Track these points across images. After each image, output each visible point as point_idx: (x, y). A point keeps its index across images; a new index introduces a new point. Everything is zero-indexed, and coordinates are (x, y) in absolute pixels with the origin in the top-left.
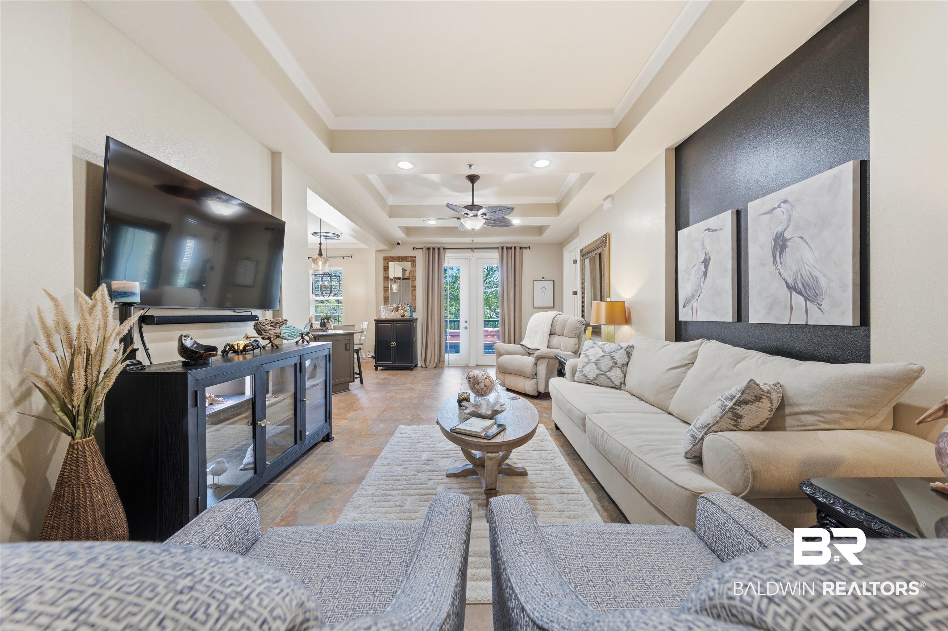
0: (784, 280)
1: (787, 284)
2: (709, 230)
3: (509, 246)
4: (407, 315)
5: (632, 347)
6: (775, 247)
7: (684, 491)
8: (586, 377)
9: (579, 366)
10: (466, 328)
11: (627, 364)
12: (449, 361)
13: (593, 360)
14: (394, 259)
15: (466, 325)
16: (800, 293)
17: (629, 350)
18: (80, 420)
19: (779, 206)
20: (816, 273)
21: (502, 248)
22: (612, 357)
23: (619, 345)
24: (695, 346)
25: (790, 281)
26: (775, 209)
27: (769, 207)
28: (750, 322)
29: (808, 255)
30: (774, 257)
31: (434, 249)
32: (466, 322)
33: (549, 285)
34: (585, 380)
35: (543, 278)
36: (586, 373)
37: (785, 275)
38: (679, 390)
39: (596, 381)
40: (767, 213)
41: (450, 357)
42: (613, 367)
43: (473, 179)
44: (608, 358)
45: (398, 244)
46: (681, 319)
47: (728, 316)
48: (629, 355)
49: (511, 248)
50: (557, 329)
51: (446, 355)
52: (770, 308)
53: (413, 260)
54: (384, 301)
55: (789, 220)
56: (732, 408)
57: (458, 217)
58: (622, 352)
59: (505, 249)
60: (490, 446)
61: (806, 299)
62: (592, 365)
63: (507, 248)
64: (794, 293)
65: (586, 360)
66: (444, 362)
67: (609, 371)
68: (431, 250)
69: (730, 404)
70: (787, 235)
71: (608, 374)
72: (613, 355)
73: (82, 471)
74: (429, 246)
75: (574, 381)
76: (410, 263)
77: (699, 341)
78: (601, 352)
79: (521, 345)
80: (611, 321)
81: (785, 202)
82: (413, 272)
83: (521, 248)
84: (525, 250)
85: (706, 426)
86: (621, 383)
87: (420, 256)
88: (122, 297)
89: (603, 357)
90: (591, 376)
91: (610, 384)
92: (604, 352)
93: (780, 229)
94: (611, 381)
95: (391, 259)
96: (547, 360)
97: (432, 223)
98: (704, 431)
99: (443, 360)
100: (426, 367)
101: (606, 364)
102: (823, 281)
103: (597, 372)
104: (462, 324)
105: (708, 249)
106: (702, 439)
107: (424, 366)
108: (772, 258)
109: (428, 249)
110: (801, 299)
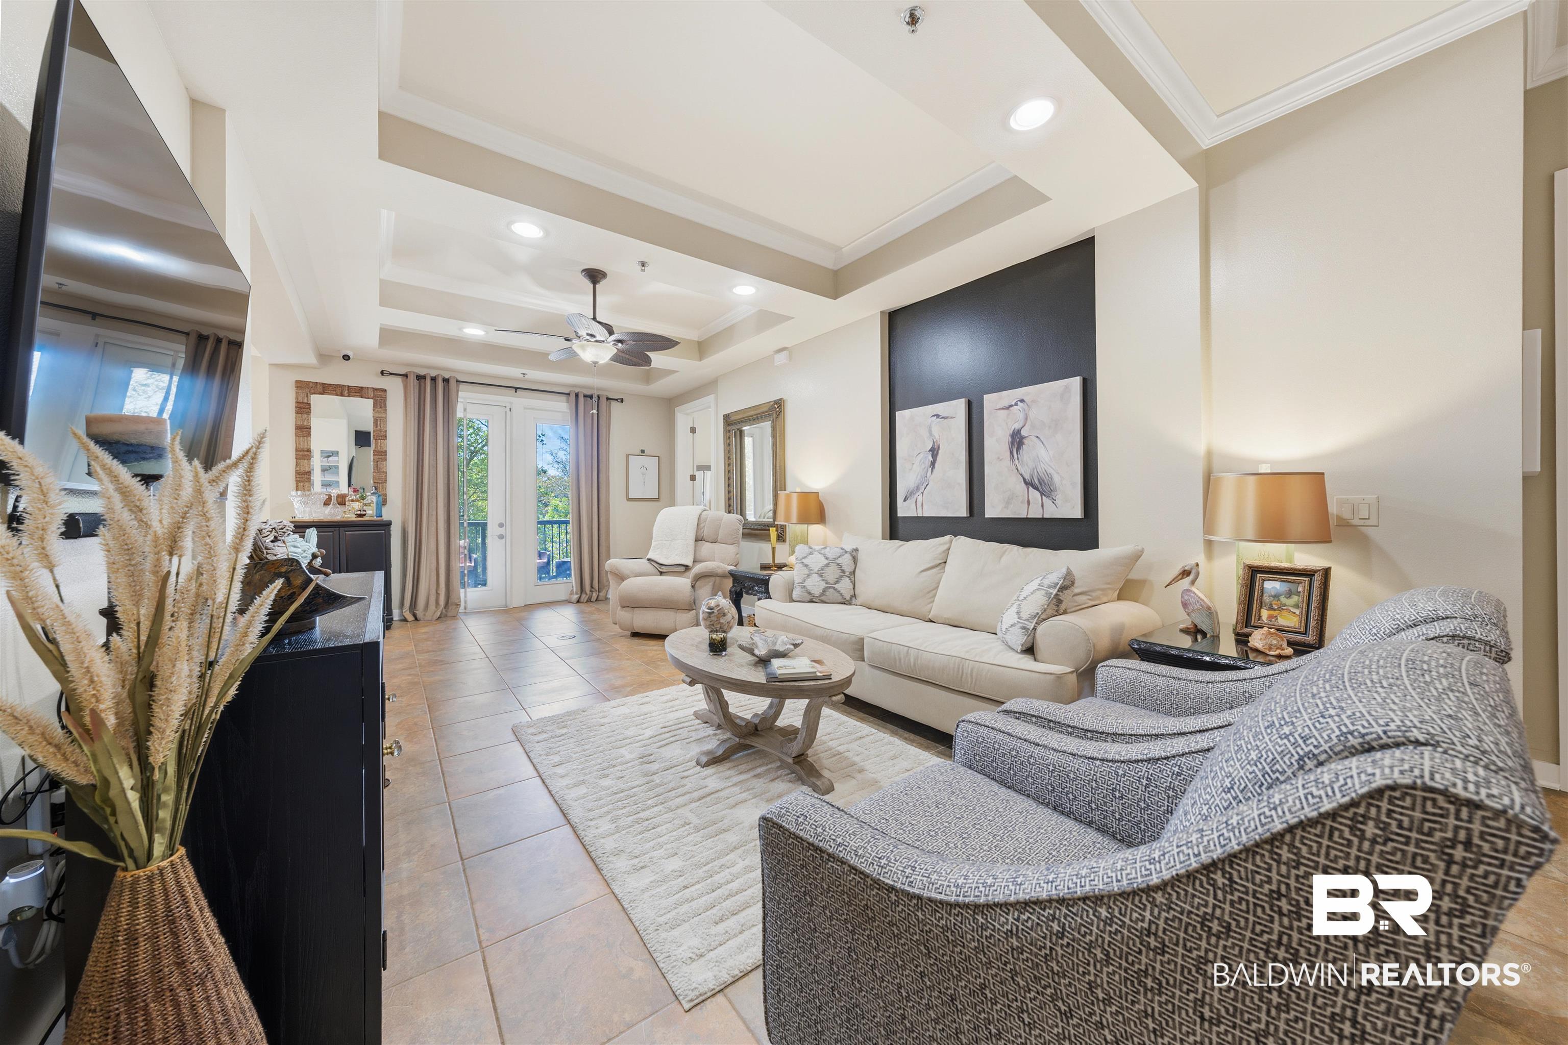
0: (1022, 475)
1: (1024, 479)
2: (937, 416)
3: (588, 393)
4: (371, 512)
5: (857, 550)
6: (1012, 443)
7: (1048, 676)
8: (809, 593)
9: (797, 580)
10: (501, 537)
11: (854, 571)
12: (465, 602)
13: (816, 571)
14: (325, 389)
15: (501, 531)
16: (1036, 488)
17: (854, 554)
18: (165, 805)
19: (1016, 404)
20: (1050, 471)
21: (577, 395)
22: (838, 565)
23: (842, 549)
24: (945, 543)
25: (1027, 477)
26: (1011, 406)
27: (1006, 403)
28: (986, 516)
29: (1042, 453)
30: (1012, 453)
31: (434, 379)
32: (501, 525)
33: (651, 463)
34: (808, 598)
35: (643, 451)
36: (810, 588)
37: (1022, 471)
38: (940, 592)
39: (823, 598)
40: (1003, 409)
41: (470, 596)
42: (842, 576)
43: (595, 276)
44: (833, 567)
45: (346, 358)
46: (901, 513)
47: (963, 512)
48: (855, 560)
49: (591, 397)
50: (706, 533)
51: (462, 591)
52: (1008, 502)
53: (379, 398)
54: (297, 482)
55: (1026, 419)
56: (1057, 595)
57: (568, 336)
58: (848, 556)
59: (581, 399)
60: (832, 687)
61: (1042, 494)
62: (815, 577)
63: (585, 396)
64: (1031, 489)
65: (806, 571)
66: (458, 605)
67: (837, 582)
68: (428, 381)
69: (1054, 592)
70: (1024, 433)
71: (836, 586)
72: (839, 561)
73: (188, 942)
74: (422, 372)
75: (792, 600)
76: (371, 401)
77: (948, 537)
78: (823, 559)
79: (649, 560)
80: (805, 519)
81: (1022, 401)
82: (379, 421)
83: (608, 399)
84: (613, 403)
85: (1035, 616)
86: (852, 597)
87: (395, 390)
88: (144, 459)
89: (827, 565)
90: (817, 591)
91: (840, 599)
92: (827, 559)
93: (1017, 426)
94: (841, 595)
95: (320, 388)
96: (713, 579)
97: (474, 332)
98: (1035, 621)
99: (457, 601)
100: (416, 619)
101: (832, 574)
102: (1056, 478)
103: (823, 585)
104: (492, 530)
105: (937, 437)
106: (1035, 629)
107: (410, 617)
108: (1009, 453)
109: (421, 378)
110: (1037, 494)
